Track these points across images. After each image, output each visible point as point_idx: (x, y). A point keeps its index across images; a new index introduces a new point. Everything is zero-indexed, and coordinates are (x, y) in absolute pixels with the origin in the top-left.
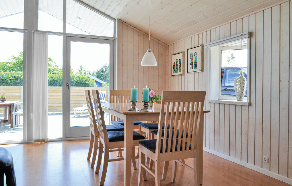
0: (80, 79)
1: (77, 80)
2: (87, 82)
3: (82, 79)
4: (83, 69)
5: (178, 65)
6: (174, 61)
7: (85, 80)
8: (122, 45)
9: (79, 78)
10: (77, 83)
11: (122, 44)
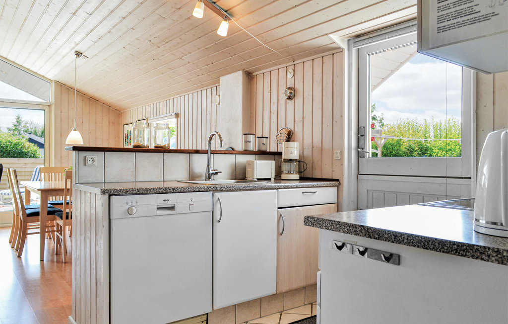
0: (12, 145)
1: (7, 147)
2: (24, 150)
3: (15, 144)
4: (23, 124)
5: (129, 137)
6: (126, 132)
7: (20, 147)
8: (61, 112)
9: (9, 144)
10: (6, 151)
11: (61, 110)
